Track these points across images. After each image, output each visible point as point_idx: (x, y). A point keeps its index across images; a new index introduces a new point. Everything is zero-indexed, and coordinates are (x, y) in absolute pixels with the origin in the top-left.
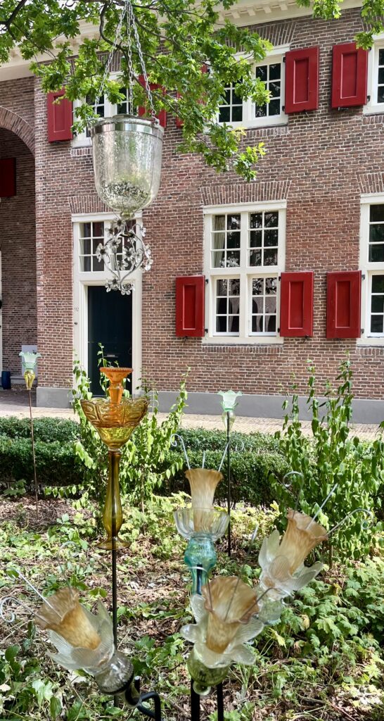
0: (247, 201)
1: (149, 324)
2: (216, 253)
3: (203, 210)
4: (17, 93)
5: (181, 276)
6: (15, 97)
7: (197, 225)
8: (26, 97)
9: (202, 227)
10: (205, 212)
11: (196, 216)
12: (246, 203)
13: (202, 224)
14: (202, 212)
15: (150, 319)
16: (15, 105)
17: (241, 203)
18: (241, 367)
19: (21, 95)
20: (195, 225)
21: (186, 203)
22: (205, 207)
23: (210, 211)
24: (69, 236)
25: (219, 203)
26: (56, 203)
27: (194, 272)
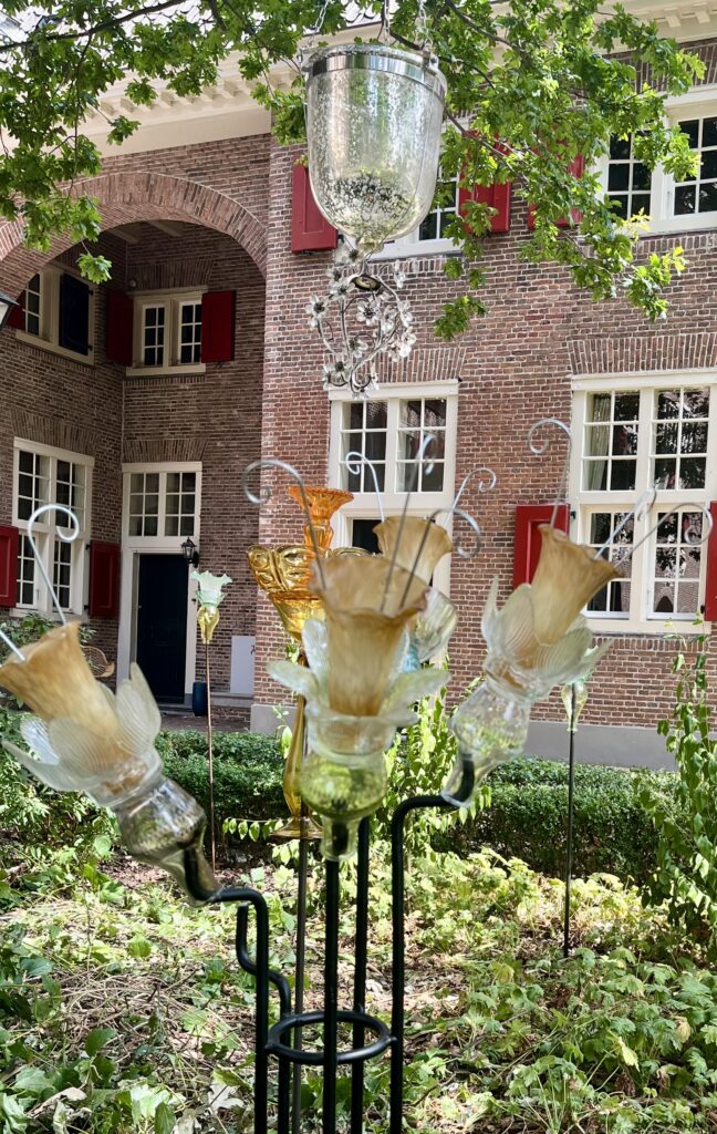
0: (653, 368)
1: (463, 592)
2: (593, 464)
3: (571, 383)
4: (238, 164)
5: (527, 502)
6: (235, 170)
7: (559, 410)
8: (255, 170)
9: (568, 415)
10: (574, 386)
11: (557, 393)
12: (650, 372)
13: (569, 409)
14: (569, 386)
15: (466, 582)
16: (235, 186)
17: (641, 372)
18: (631, 676)
19: (247, 168)
20: (554, 410)
21: (539, 370)
22: (574, 377)
23: (585, 384)
24: (323, 427)
25: (600, 371)
26: (301, 364)
27: (548, 497)
